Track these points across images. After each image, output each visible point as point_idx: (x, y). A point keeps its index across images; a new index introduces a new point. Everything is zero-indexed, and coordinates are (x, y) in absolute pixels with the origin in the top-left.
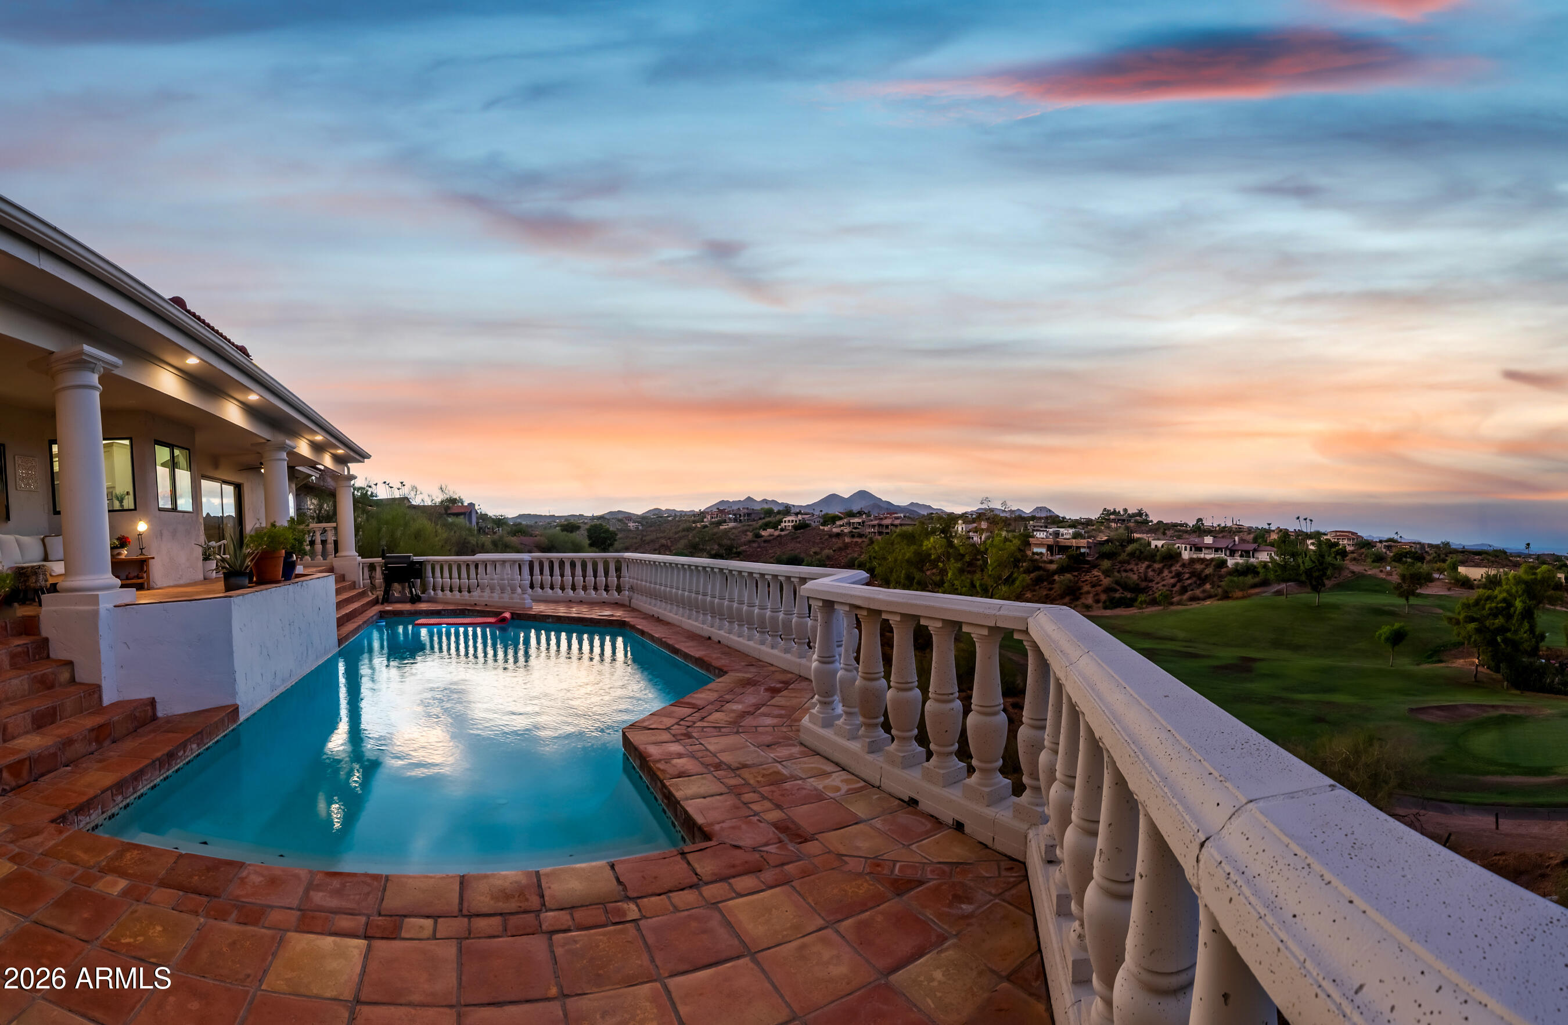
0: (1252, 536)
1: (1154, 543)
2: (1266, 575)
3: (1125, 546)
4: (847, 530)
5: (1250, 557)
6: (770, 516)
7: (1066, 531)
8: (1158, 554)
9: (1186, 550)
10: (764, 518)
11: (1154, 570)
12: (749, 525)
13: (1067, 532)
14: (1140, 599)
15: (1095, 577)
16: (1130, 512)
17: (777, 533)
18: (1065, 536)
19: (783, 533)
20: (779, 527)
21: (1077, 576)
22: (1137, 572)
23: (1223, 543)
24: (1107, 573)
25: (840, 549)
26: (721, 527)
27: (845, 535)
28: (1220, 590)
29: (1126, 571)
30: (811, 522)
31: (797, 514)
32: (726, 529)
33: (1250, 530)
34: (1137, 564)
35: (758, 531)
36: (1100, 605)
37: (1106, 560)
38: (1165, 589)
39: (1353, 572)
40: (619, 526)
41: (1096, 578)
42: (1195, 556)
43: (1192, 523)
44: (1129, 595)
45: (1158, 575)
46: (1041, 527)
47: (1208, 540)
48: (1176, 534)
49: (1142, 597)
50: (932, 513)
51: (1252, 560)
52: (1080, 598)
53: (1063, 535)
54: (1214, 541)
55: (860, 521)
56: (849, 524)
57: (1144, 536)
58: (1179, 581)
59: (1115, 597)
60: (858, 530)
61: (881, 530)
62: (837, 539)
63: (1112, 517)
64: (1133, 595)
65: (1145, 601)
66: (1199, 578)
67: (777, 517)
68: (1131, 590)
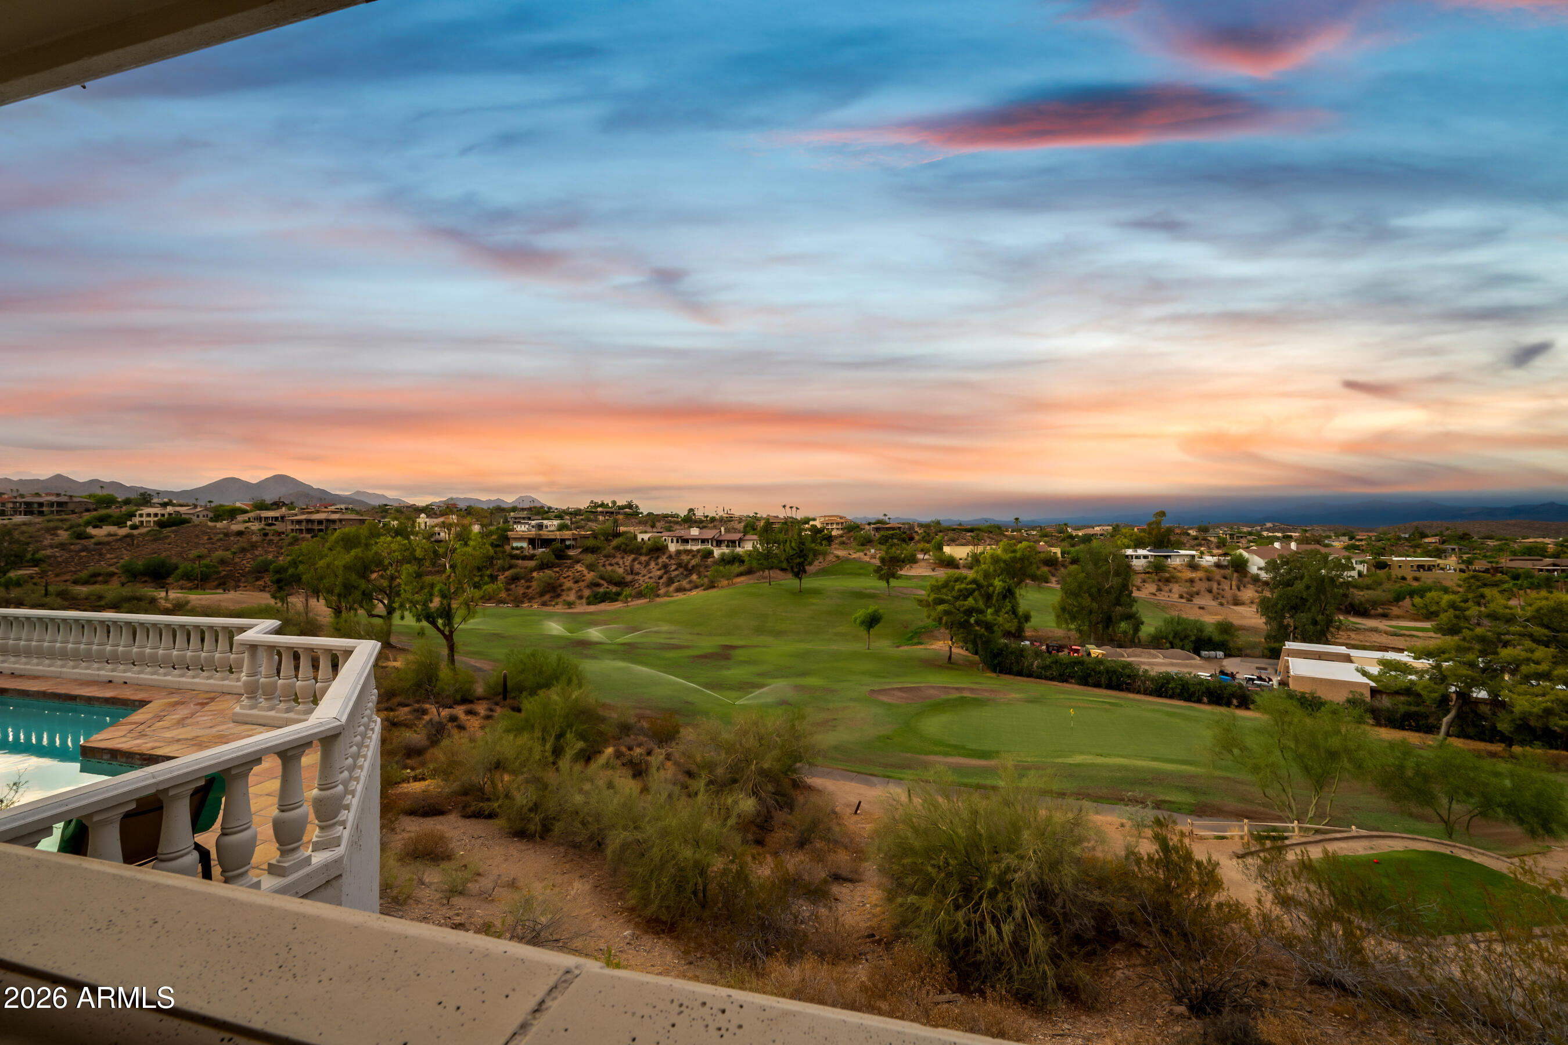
0: (743, 524)
1: (640, 537)
2: (749, 564)
3: (611, 541)
4: (255, 526)
5: (735, 547)
6: (110, 507)
7: (551, 523)
8: (644, 546)
9: (672, 542)
10: (95, 511)
11: (640, 563)
13: (552, 525)
14: (625, 594)
15: (578, 572)
16: (619, 503)
17: (124, 531)
18: (549, 529)
19: (135, 532)
20: (129, 523)
21: (558, 572)
22: (621, 565)
23: (709, 534)
24: (591, 567)
25: (243, 550)
27: (253, 533)
28: (706, 580)
29: (611, 565)
30: (192, 516)
31: (164, 505)
33: (740, 520)
34: (623, 558)
35: (81, 528)
36: (584, 601)
37: (590, 555)
38: (652, 581)
39: (838, 557)
41: (579, 574)
42: (682, 548)
43: (683, 513)
44: (614, 589)
45: (645, 567)
46: (524, 518)
47: (695, 532)
48: (667, 525)
49: (627, 591)
50: (386, 505)
51: (738, 550)
52: (560, 597)
53: (547, 527)
54: (700, 533)
55: (277, 515)
56: (259, 519)
57: (631, 529)
58: (666, 573)
59: (599, 592)
60: (273, 527)
61: (310, 526)
62: (239, 538)
63: (599, 509)
64: (619, 589)
65: (630, 595)
66: (686, 569)
67: (124, 508)
68: (616, 584)
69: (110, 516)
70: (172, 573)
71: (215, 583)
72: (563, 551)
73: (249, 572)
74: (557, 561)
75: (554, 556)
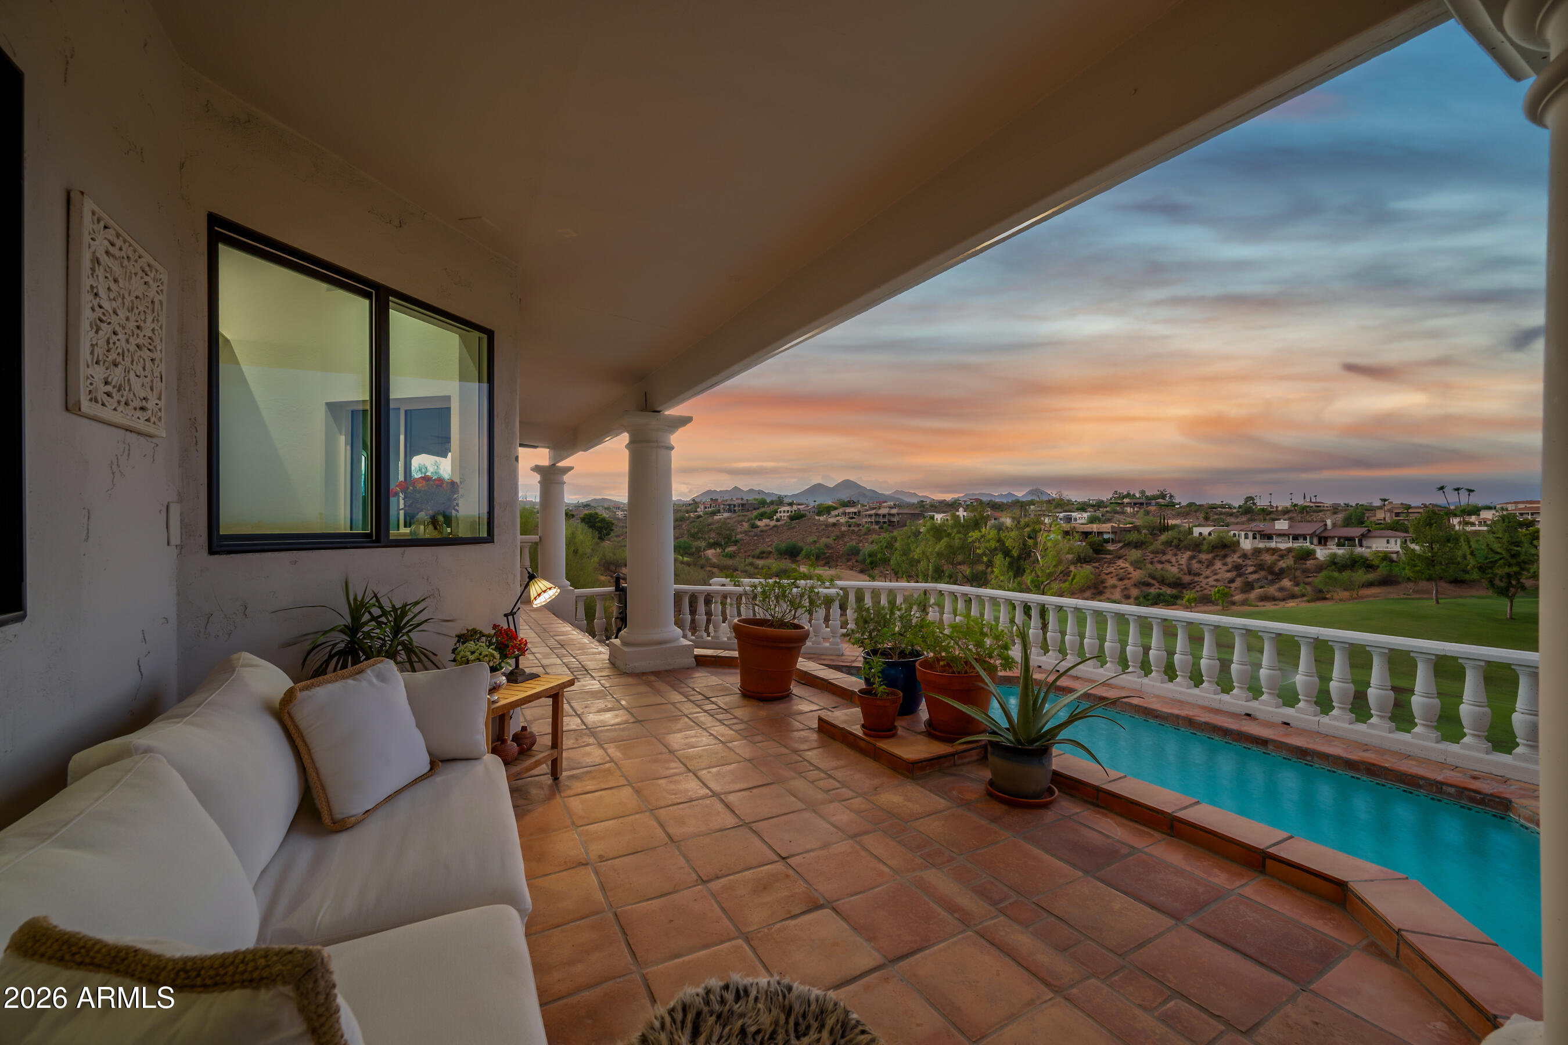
1: (1196, 531)
2: (1391, 570)
3: (1158, 535)
4: (843, 520)
5: (1355, 546)
6: (764, 507)
7: (1080, 516)
8: (1205, 542)
9: (1246, 537)
10: (758, 509)
11: (1200, 562)
12: (744, 516)
13: (1081, 518)
14: (1187, 597)
15: (1121, 569)
16: (1148, 494)
17: (773, 523)
18: (1078, 521)
19: (779, 523)
20: (775, 517)
21: (1098, 568)
22: (1175, 563)
23: (1307, 528)
24: (1137, 564)
25: (837, 538)
26: (715, 517)
27: (842, 524)
28: (1310, 589)
29: (1161, 562)
30: (806, 512)
31: (791, 504)
32: (721, 519)
35: (753, 521)
36: (1132, 600)
37: (1134, 550)
38: (1220, 585)
40: (607, 514)
41: (1123, 570)
42: (1261, 545)
44: (1169, 591)
45: (1208, 567)
47: (1282, 525)
48: (1223, 518)
49: (1189, 595)
50: (922, 501)
51: (1359, 550)
52: (1104, 593)
53: (1076, 519)
54: (1290, 527)
55: (856, 511)
56: (845, 514)
57: (1181, 522)
59: (1150, 593)
60: (854, 520)
61: (877, 520)
62: (833, 528)
63: (1126, 500)
64: (1174, 592)
65: (1195, 599)
66: (1272, 573)
67: (772, 507)
68: (1172, 585)
69: (766, 513)
70: (799, 553)
71: (823, 562)
72: (1102, 546)
73: (842, 554)
74: (1095, 556)
75: (1091, 550)
